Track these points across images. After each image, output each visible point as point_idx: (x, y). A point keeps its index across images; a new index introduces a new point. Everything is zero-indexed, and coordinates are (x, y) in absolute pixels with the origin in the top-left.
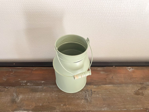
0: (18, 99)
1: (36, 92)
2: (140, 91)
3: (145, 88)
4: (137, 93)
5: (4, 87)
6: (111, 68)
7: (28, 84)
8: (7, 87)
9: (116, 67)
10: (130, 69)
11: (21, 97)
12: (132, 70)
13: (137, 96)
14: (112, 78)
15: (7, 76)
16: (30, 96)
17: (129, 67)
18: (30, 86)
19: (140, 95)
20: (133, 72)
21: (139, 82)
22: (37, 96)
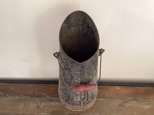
0: (41, 105)
1: (52, 102)
2: (123, 104)
3: (127, 102)
4: (120, 105)
5: (32, 98)
6: (104, 86)
7: (47, 96)
8: (33, 98)
9: (108, 86)
10: (118, 88)
11: (43, 104)
12: (119, 88)
13: (120, 107)
14: (104, 94)
15: (33, 90)
16: (49, 104)
17: (118, 87)
18: (48, 97)
19: (122, 106)
20: (120, 90)
21: (123, 98)
22: (53, 104)
